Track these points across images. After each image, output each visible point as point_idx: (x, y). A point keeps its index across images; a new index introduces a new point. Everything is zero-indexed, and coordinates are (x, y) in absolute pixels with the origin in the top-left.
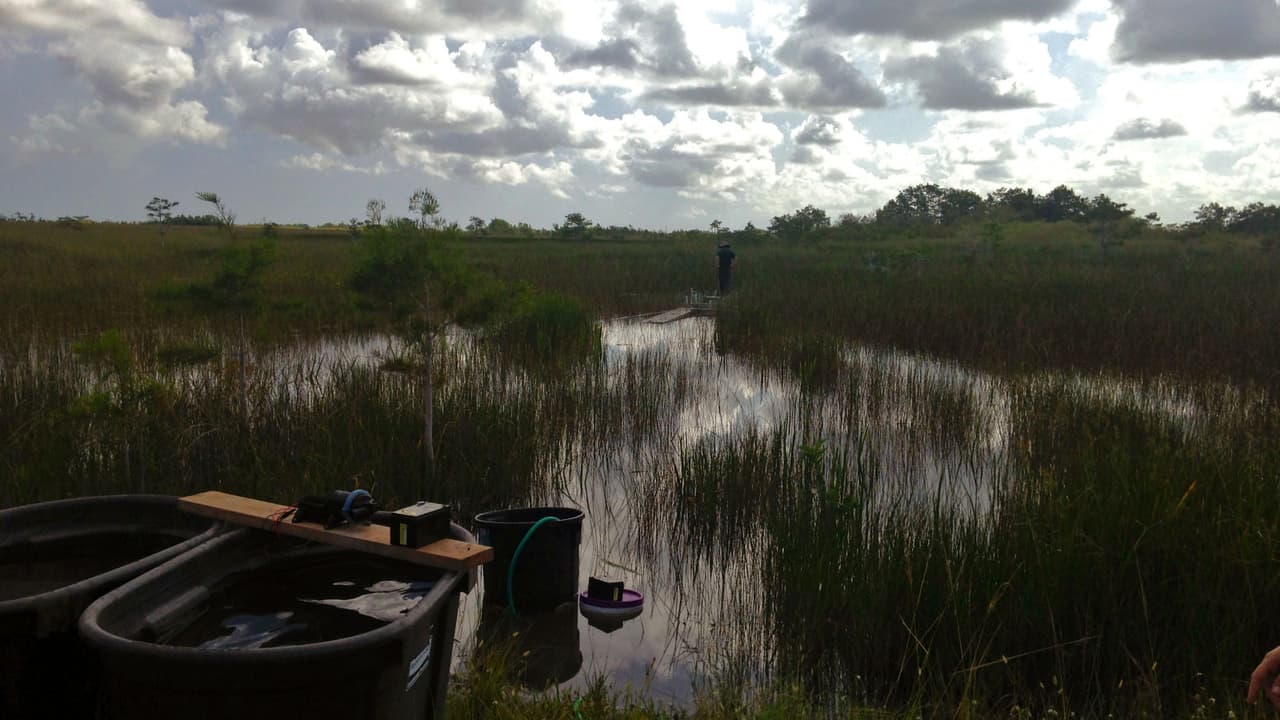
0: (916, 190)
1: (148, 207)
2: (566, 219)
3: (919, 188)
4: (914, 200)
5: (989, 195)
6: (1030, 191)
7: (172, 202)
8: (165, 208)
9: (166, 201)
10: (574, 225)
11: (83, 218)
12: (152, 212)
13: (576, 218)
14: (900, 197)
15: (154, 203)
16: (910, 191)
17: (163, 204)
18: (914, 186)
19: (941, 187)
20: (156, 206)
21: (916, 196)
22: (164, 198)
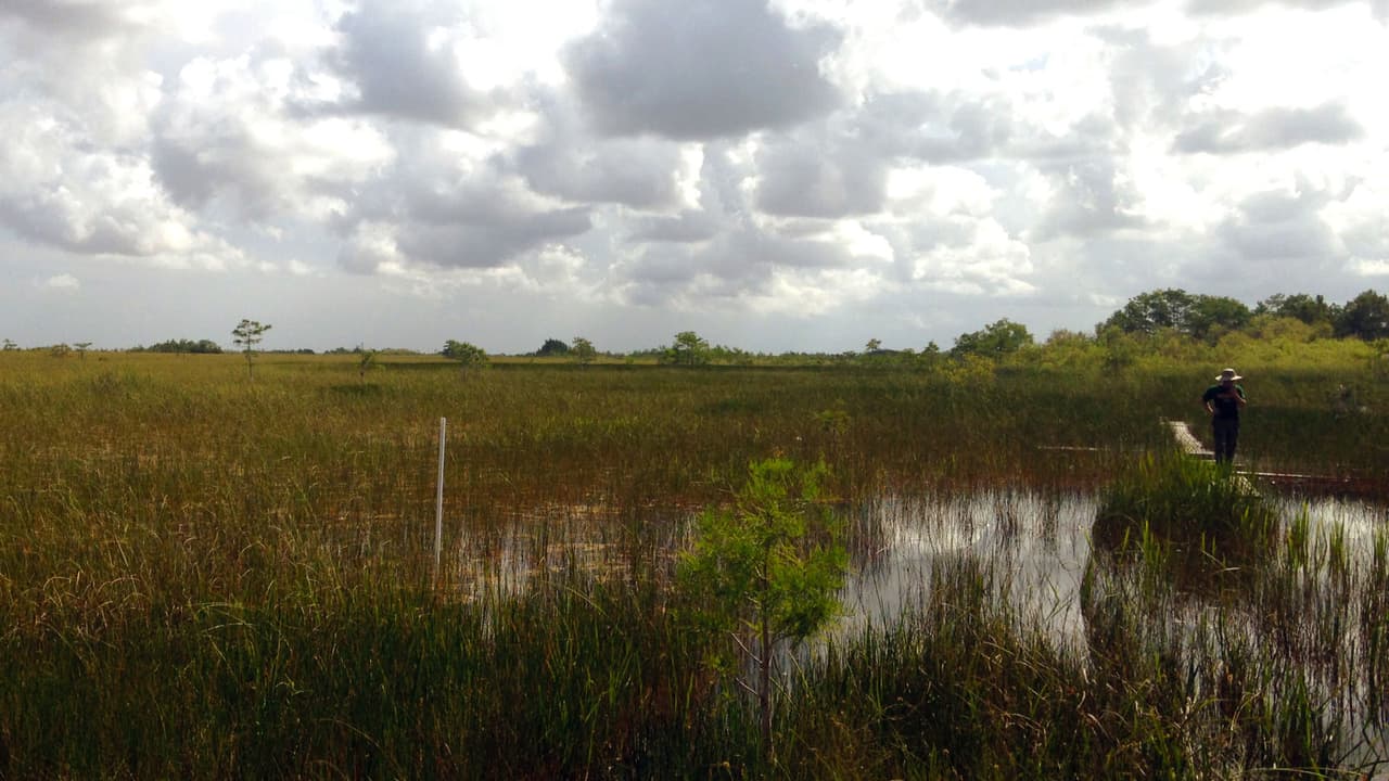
0: (1153, 297)
1: (236, 332)
2: (676, 340)
3: (1156, 296)
4: (1151, 310)
5: (1260, 304)
6: (1320, 299)
7: (264, 326)
8: (256, 332)
9: (257, 324)
10: (685, 347)
11: (85, 345)
12: (239, 338)
13: (688, 338)
14: (1130, 307)
15: (243, 327)
16: (1145, 299)
17: (253, 328)
18: (1150, 292)
19: (1187, 294)
20: (245, 330)
21: (1153, 306)
22: (255, 321)
